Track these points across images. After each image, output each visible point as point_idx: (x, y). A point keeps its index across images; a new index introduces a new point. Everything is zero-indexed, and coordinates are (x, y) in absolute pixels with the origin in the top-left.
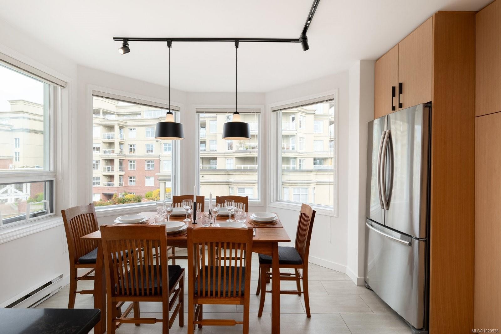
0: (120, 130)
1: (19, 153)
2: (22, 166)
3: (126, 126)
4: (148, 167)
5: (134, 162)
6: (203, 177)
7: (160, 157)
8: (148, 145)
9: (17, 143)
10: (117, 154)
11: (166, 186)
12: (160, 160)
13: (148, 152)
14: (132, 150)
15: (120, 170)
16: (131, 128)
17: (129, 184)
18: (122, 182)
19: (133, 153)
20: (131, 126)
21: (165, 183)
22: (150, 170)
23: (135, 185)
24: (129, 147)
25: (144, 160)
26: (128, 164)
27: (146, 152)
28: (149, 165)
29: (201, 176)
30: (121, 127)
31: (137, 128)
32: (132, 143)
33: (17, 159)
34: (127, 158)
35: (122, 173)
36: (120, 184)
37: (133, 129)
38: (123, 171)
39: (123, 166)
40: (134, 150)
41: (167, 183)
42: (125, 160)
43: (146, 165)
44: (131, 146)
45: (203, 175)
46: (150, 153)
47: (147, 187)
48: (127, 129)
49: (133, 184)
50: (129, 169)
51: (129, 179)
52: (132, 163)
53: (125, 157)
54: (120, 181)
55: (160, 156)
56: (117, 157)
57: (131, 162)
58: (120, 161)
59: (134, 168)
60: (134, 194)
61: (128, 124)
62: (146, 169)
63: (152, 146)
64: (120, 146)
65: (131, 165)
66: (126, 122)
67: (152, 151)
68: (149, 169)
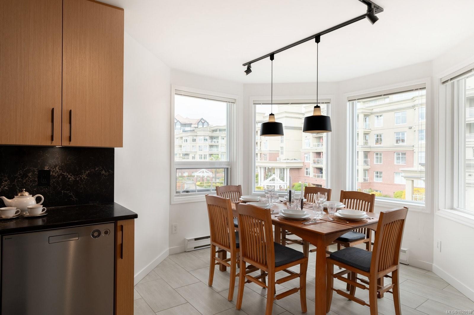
0: (366, 118)
1: (283, 147)
2: (285, 158)
3: (372, 113)
4: (398, 161)
5: (381, 155)
6: (470, 175)
7: (414, 148)
8: (397, 133)
9: (282, 139)
10: (362, 146)
11: (415, 185)
12: (414, 151)
13: (399, 142)
14: (379, 140)
15: (366, 164)
16: (377, 115)
17: (375, 180)
18: (367, 178)
19: (380, 144)
20: (377, 113)
21: (413, 181)
22: (401, 164)
23: (382, 182)
24: (376, 138)
25: (393, 152)
26: (374, 157)
27: (395, 141)
28: (400, 159)
29: (467, 174)
30: (366, 116)
31: (384, 114)
32: (378, 132)
33: (282, 153)
34: (373, 150)
35: (367, 167)
36: (365, 180)
37: (381, 116)
38: (368, 165)
39: (369, 159)
40: (381, 140)
41: (415, 181)
42: (370, 153)
43: (395, 158)
44: (378, 136)
45: (470, 173)
46: (401, 144)
47: (396, 185)
48: (373, 117)
49: (380, 180)
50: (375, 163)
51: (375, 174)
52: (379, 156)
53: (370, 149)
54: (365, 176)
55: (413, 146)
56: (361, 149)
57: (377, 154)
58: (365, 154)
59: (381, 162)
60: (380, 192)
61: (374, 111)
62: (395, 163)
63: (403, 134)
64: (365, 136)
65: (377, 158)
66: (371, 108)
67: (403, 141)
68: (399, 163)
